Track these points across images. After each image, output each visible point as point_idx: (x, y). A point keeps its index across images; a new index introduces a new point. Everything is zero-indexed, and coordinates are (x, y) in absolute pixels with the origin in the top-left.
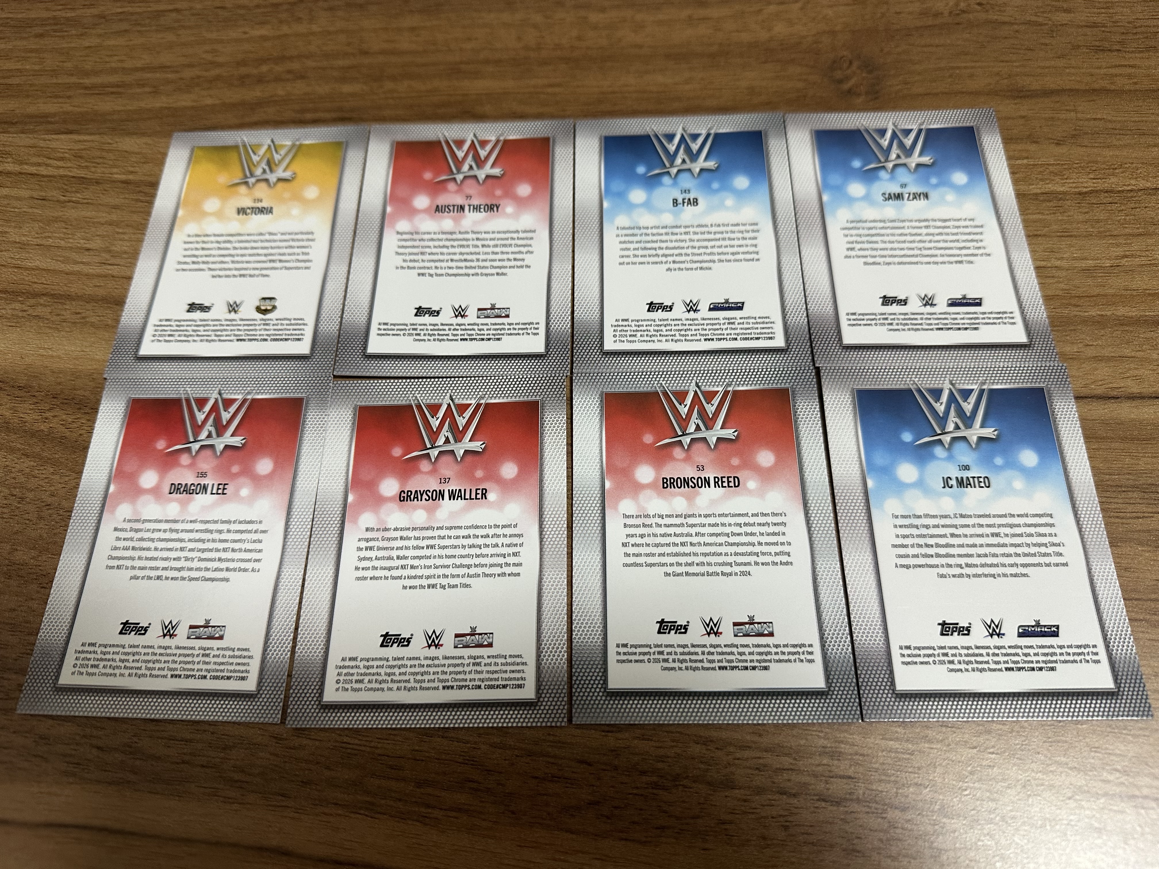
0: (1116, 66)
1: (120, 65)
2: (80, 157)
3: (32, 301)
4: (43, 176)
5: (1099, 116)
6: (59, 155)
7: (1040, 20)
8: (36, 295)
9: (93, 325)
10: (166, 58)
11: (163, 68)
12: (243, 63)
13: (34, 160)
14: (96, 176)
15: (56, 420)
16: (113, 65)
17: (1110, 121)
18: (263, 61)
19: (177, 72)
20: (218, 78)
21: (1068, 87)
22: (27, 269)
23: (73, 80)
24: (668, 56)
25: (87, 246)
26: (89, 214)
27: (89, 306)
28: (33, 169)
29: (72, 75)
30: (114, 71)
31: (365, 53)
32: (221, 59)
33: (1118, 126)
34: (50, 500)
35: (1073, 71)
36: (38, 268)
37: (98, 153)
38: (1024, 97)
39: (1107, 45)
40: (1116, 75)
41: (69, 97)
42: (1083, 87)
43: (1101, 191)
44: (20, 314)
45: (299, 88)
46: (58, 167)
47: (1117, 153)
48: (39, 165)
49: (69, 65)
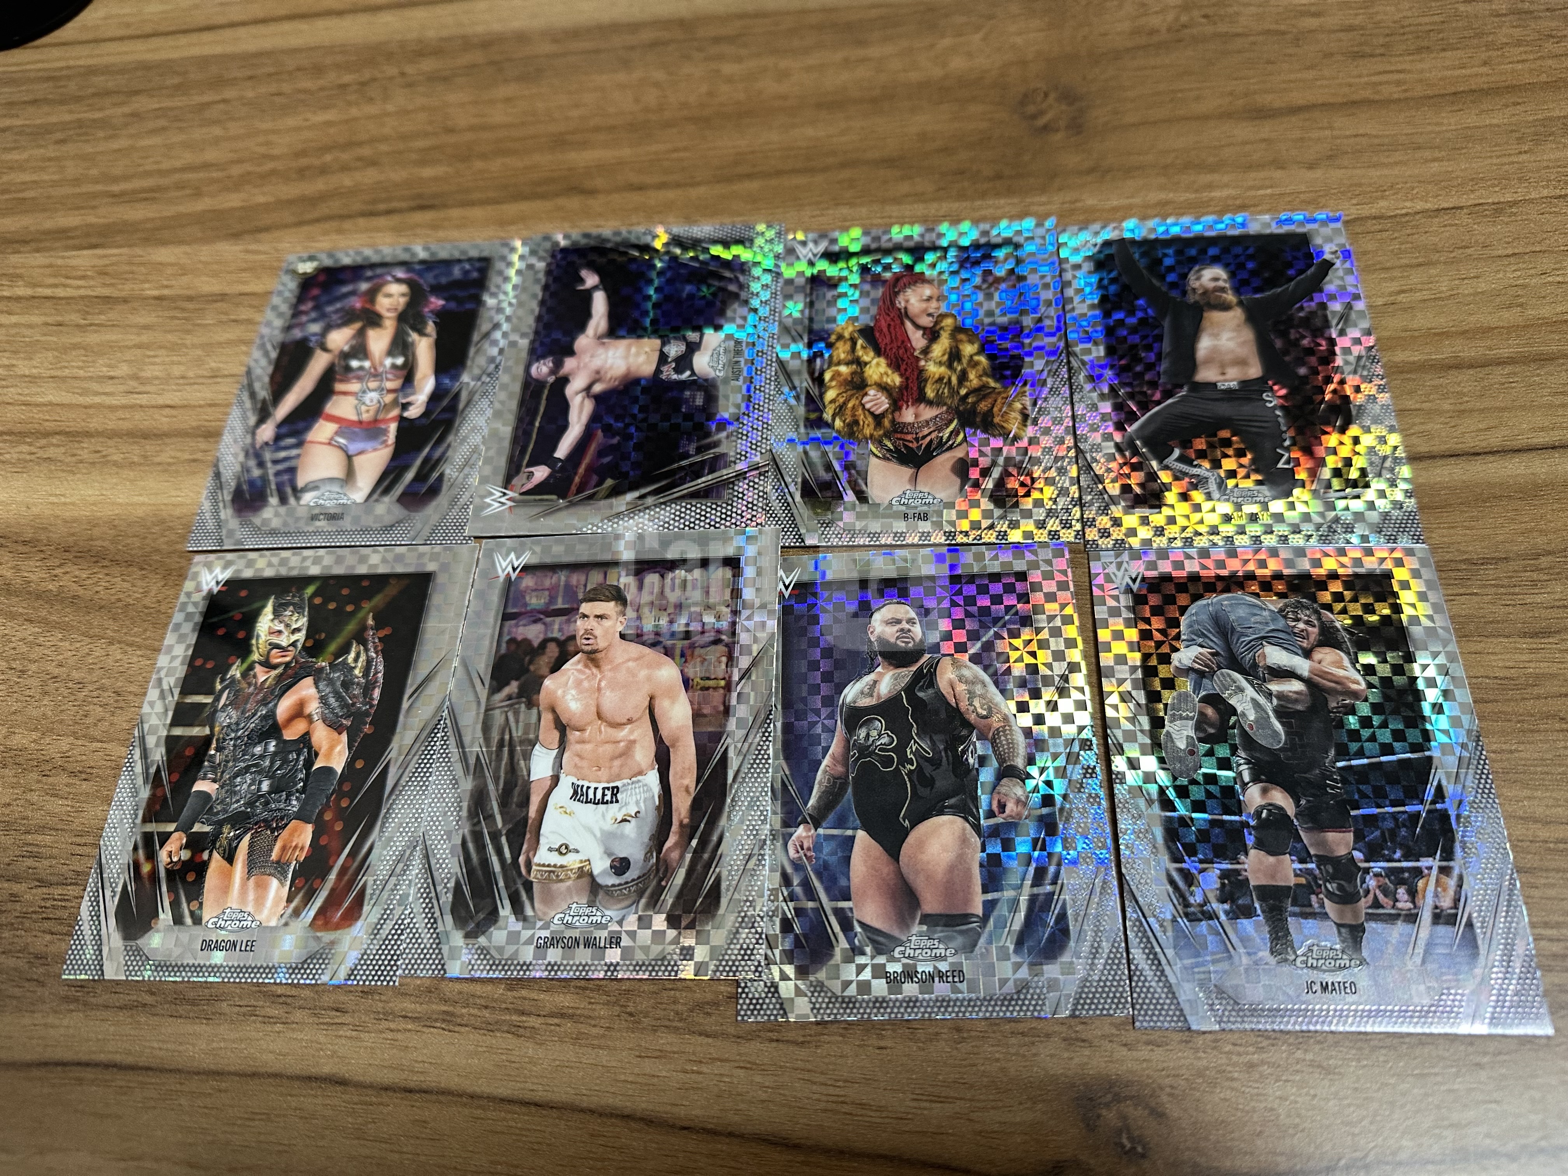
0: (1380, 73)
1: (155, 167)
2: (106, 274)
3: (43, 442)
4: (61, 298)
5: (1361, 131)
6: (79, 273)
7: (1283, 27)
8: (47, 434)
9: (115, 464)
10: (211, 155)
11: (206, 166)
12: (303, 153)
13: (51, 281)
14: (123, 294)
15: (67, 577)
16: (148, 168)
17: (1376, 136)
18: (327, 149)
19: (223, 170)
20: (273, 172)
21: (1320, 101)
22: (37, 405)
23: (99, 187)
24: (819, 106)
25: (112, 374)
26: (114, 337)
27: (110, 443)
28: (48, 292)
29: (97, 183)
30: (148, 174)
31: (450, 131)
32: (276, 152)
33: (1386, 141)
34: (56, 671)
35: (1325, 82)
36: (51, 404)
37: (127, 268)
38: (1265, 117)
39: (1367, 50)
40: (1381, 84)
41: (94, 208)
42: (1340, 100)
43: (1367, 218)
44: (28, 457)
45: (369, 176)
46: (79, 287)
47: (1386, 172)
48: (55, 286)
49: (94, 172)
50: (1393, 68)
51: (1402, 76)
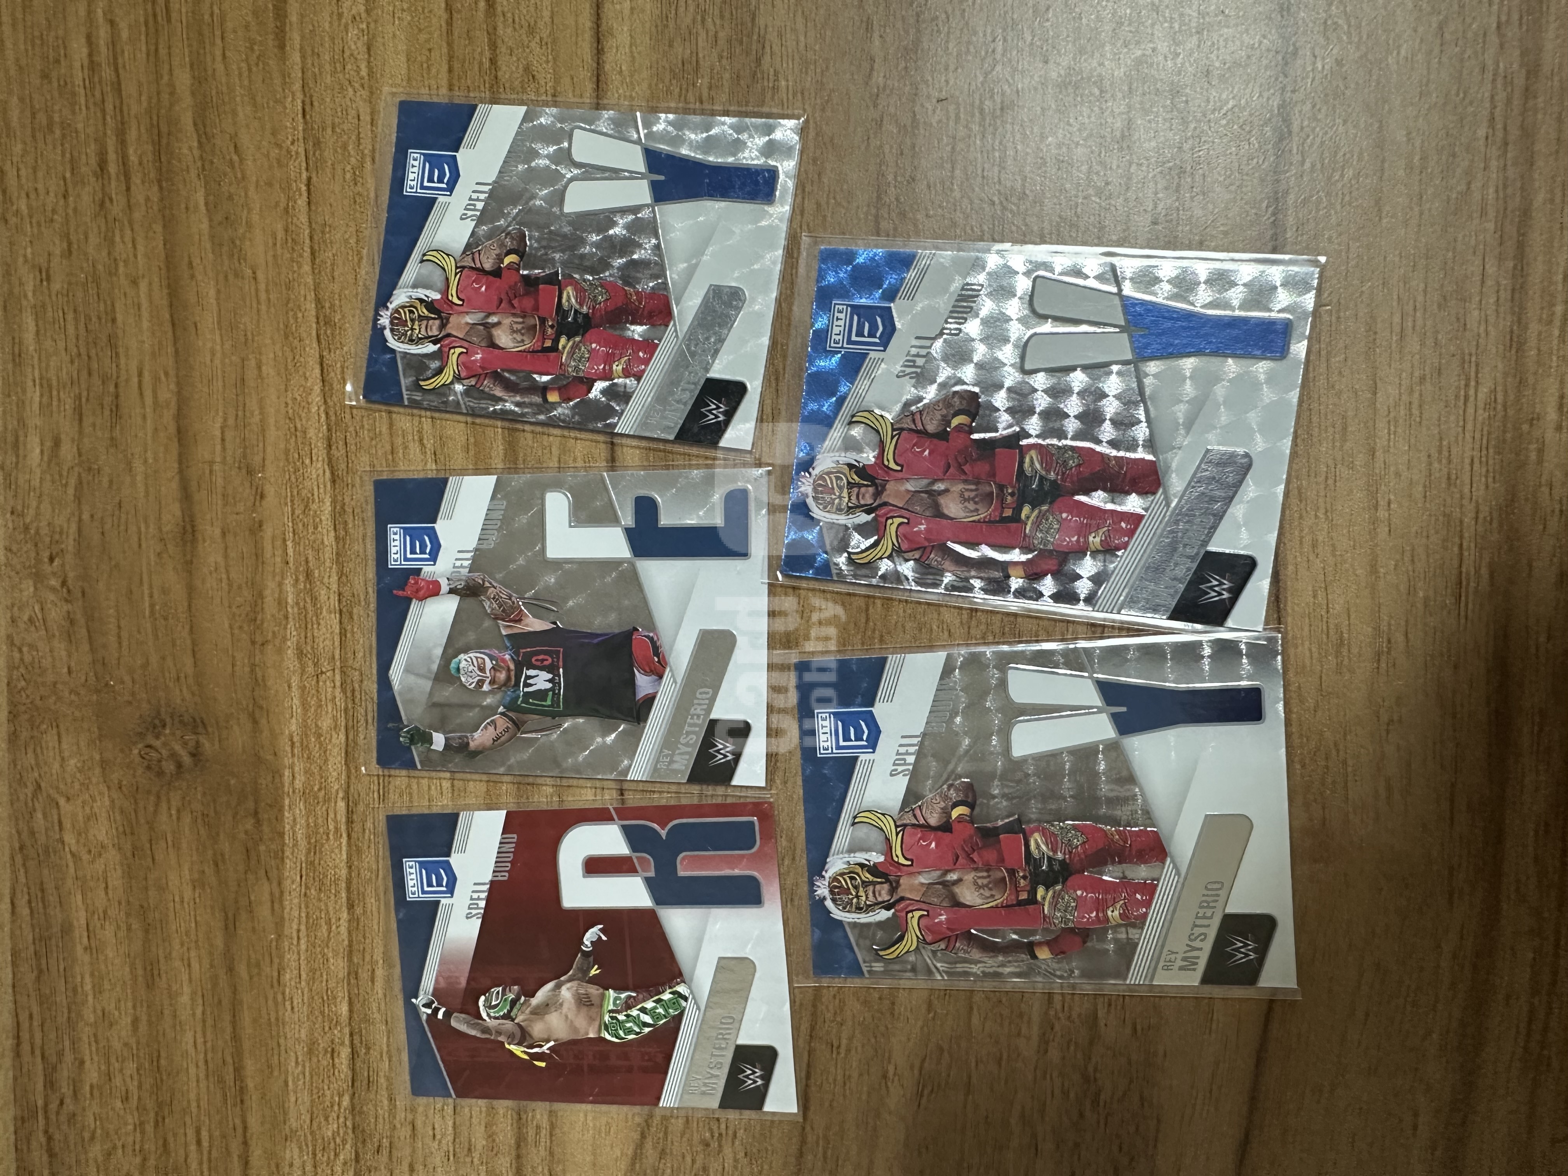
50: (135, 380)
51: (146, 374)
